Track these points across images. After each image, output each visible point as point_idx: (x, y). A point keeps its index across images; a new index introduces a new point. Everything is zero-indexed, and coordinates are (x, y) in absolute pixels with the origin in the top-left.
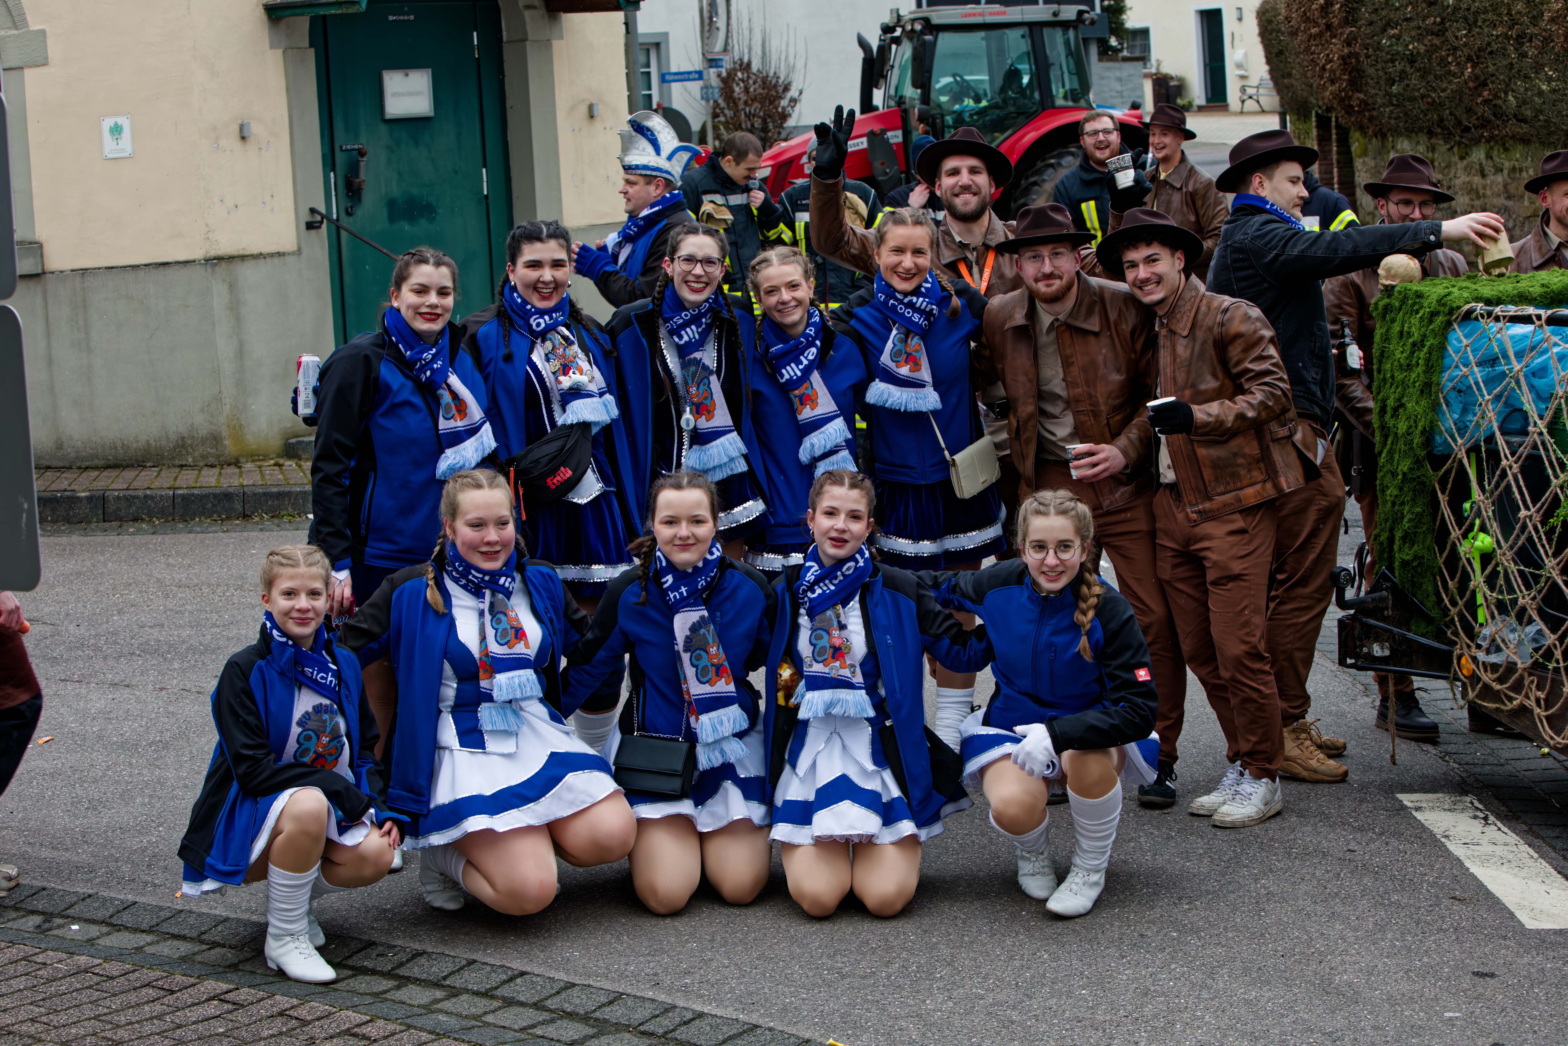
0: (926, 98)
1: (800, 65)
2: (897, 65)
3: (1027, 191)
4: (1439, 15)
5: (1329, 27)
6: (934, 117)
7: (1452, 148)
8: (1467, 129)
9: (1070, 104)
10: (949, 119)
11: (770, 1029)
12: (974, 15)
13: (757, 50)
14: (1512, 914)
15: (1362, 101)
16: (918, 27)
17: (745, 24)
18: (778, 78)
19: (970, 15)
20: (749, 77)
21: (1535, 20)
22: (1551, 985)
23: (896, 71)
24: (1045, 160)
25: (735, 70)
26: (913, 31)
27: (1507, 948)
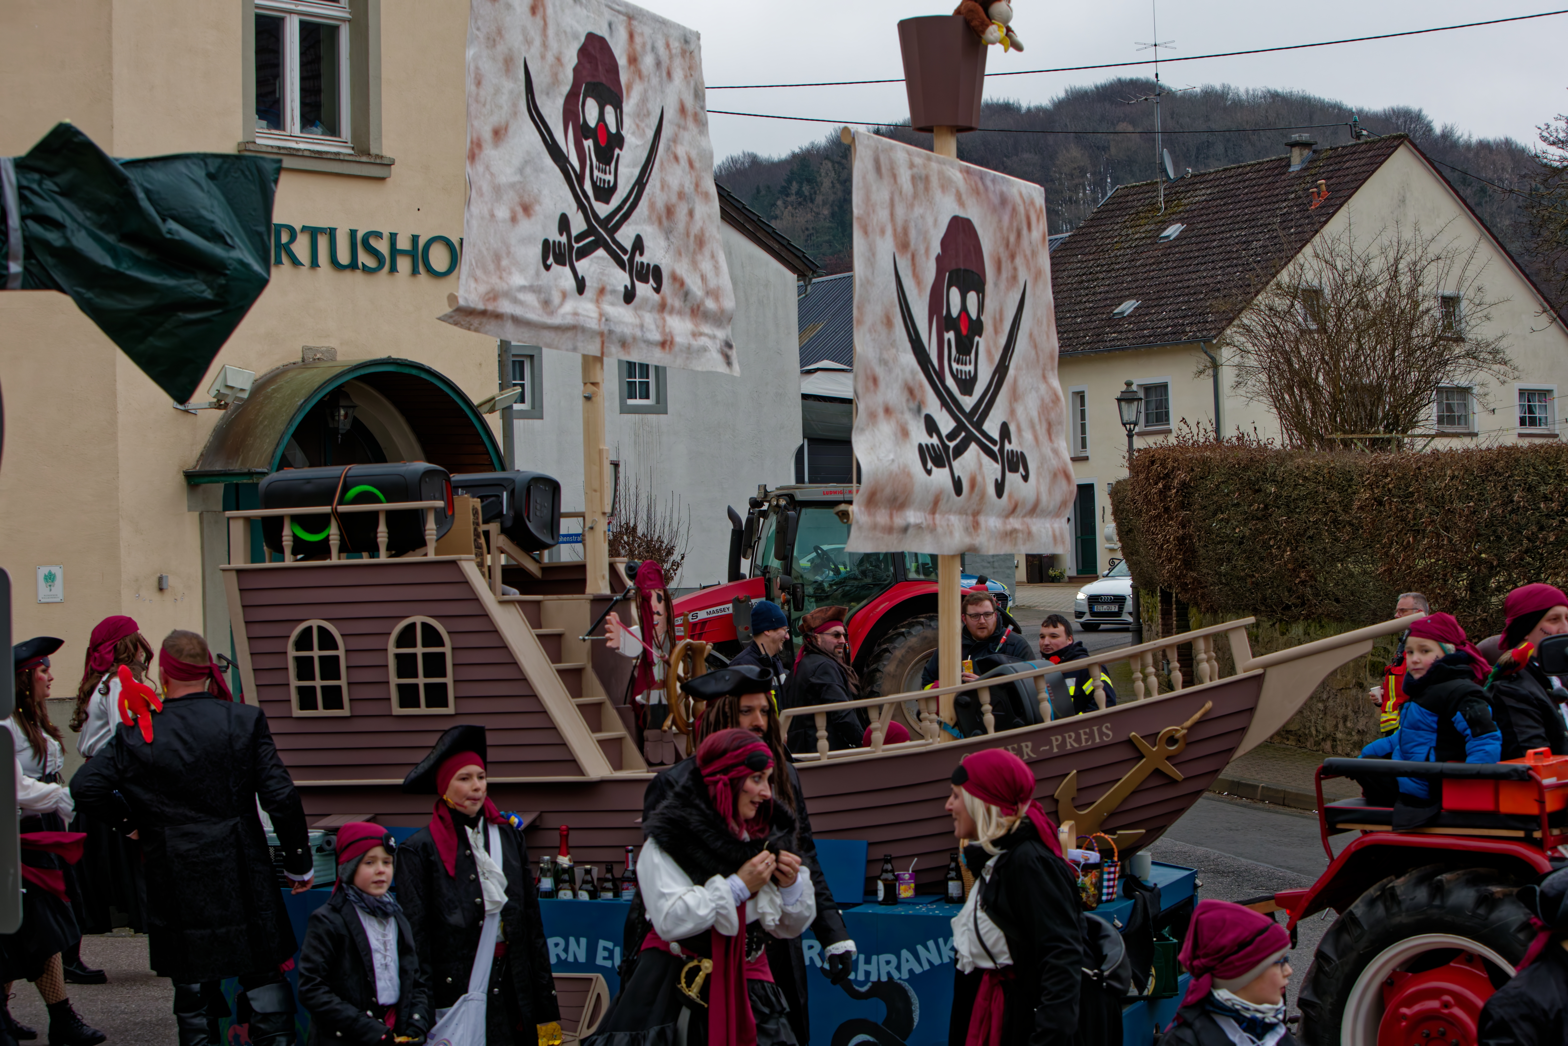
0: (788, 569)
1: (683, 530)
2: (763, 536)
3: (879, 658)
4: (1263, 502)
5: (1167, 509)
6: (795, 587)
7: (1274, 624)
8: (1288, 608)
9: (922, 577)
10: (810, 590)
12: (835, 493)
13: (642, 515)
15: (1195, 579)
16: (783, 502)
17: (632, 490)
18: (662, 542)
19: (831, 493)
20: (634, 541)
21: (1346, 509)
23: (762, 543)
24: (896, 628)
25: (621, 532)
26: (778, 505)
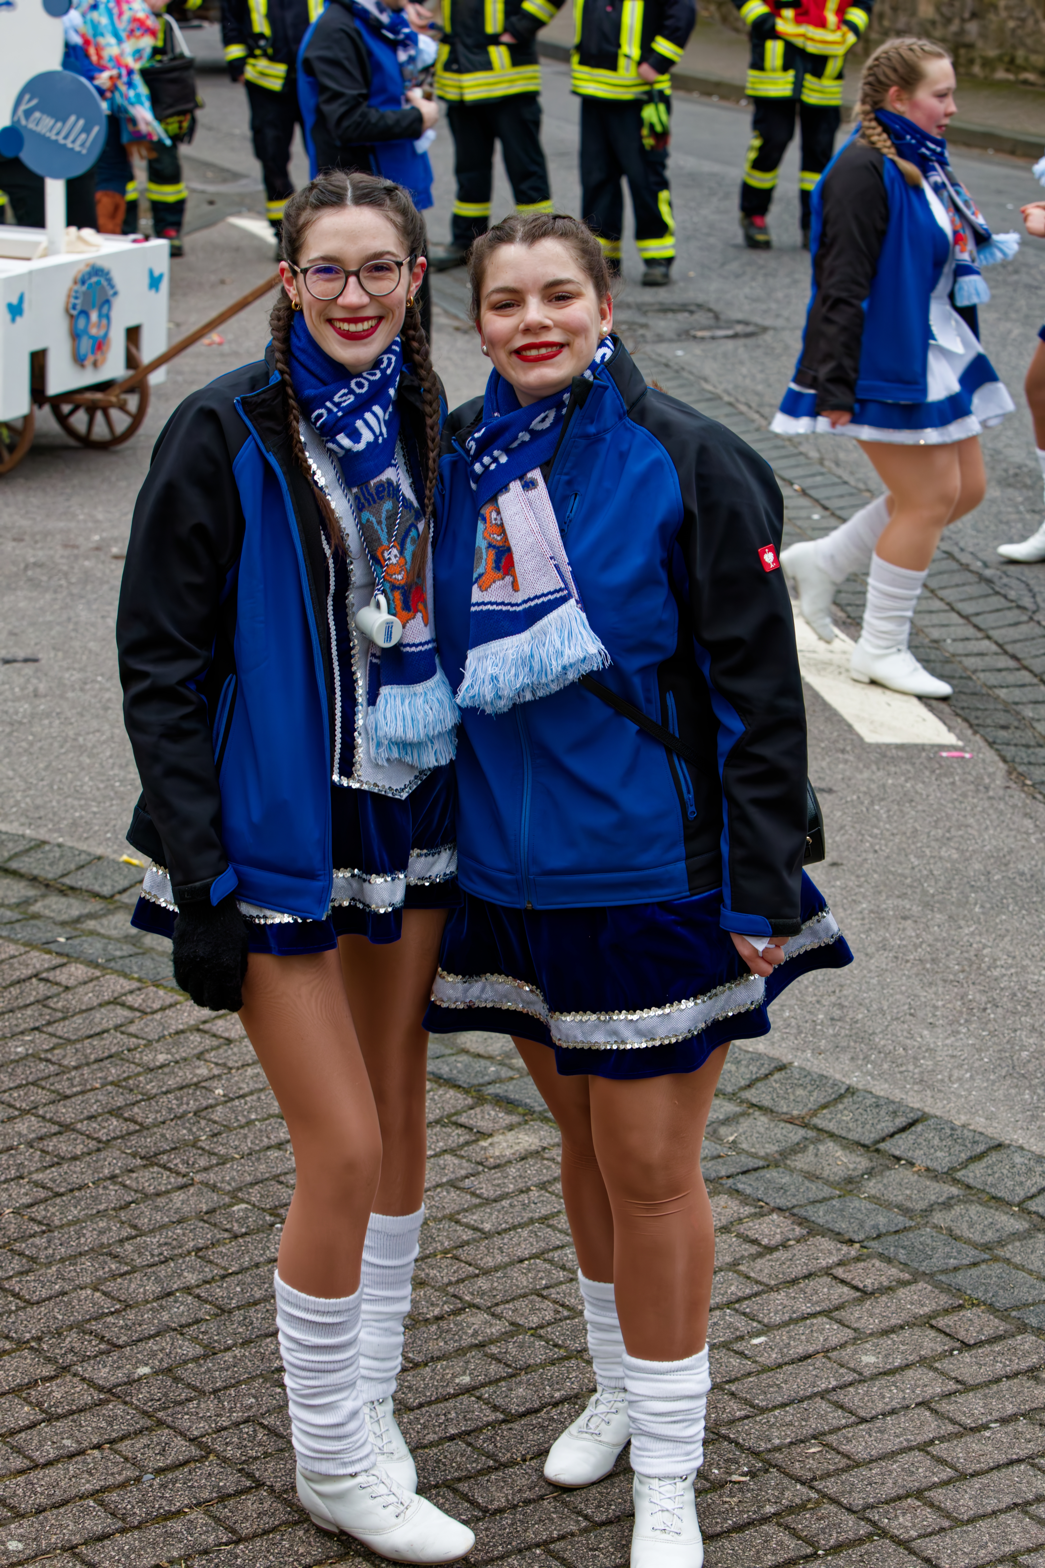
11: (60, 845)
14: (850, 726)
22: (893, 801)
27: (846, 761)
